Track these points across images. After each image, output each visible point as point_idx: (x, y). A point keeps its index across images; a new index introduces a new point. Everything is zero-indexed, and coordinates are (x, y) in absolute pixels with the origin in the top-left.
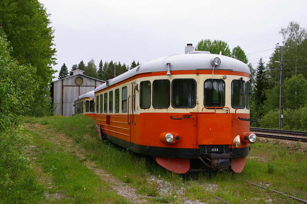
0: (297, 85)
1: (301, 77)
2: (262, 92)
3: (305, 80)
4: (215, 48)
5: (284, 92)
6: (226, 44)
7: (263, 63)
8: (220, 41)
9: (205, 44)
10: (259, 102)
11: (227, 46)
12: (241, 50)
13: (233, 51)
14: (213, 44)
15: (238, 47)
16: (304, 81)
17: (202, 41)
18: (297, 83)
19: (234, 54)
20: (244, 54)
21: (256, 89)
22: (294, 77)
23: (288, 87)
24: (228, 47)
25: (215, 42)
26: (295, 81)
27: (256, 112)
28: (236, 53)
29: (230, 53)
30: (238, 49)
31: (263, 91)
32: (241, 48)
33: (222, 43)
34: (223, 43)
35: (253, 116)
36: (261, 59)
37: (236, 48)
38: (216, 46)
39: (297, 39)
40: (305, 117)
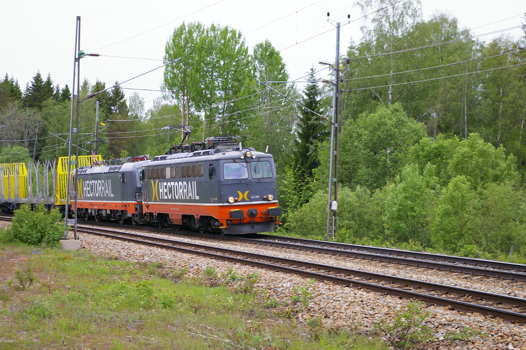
0: (387, 131)
1: (397, 111)
2: (311, 146)
3: (406, 119)
4: (211, 41)
5: (356, 147)
6: (240, 36)
7: (317, 78)
8: (226, 29)
9: (190, 33)
10: (304, 172)
11: (241, 40)
12: (274, 50)
13: (255, 52)
14: (207, 32)
15: (266, 42)
16: (403, 122)
17: (184, 25)
18: (386, 125)
19: (256, 58)
20: (281, 59)
21: (300, 141)
22: (382, 111)
23: (366, 135)
24: (243, 42)
25: (213, 28)
26: (383, 120)
27: (295, 194)
28: (262, 55)
29: (249, 56)
30: (266, 48)
31: (312, 144)
32: (273, 45)
33: (231, 31)
34: (234, 32)
35: (288, 206)
36: (312, 70)
37: (261, 45)
38: (215, 37)
39: (394, 22)
40: (395, 209)
